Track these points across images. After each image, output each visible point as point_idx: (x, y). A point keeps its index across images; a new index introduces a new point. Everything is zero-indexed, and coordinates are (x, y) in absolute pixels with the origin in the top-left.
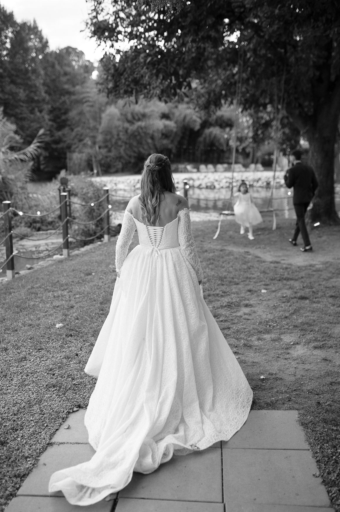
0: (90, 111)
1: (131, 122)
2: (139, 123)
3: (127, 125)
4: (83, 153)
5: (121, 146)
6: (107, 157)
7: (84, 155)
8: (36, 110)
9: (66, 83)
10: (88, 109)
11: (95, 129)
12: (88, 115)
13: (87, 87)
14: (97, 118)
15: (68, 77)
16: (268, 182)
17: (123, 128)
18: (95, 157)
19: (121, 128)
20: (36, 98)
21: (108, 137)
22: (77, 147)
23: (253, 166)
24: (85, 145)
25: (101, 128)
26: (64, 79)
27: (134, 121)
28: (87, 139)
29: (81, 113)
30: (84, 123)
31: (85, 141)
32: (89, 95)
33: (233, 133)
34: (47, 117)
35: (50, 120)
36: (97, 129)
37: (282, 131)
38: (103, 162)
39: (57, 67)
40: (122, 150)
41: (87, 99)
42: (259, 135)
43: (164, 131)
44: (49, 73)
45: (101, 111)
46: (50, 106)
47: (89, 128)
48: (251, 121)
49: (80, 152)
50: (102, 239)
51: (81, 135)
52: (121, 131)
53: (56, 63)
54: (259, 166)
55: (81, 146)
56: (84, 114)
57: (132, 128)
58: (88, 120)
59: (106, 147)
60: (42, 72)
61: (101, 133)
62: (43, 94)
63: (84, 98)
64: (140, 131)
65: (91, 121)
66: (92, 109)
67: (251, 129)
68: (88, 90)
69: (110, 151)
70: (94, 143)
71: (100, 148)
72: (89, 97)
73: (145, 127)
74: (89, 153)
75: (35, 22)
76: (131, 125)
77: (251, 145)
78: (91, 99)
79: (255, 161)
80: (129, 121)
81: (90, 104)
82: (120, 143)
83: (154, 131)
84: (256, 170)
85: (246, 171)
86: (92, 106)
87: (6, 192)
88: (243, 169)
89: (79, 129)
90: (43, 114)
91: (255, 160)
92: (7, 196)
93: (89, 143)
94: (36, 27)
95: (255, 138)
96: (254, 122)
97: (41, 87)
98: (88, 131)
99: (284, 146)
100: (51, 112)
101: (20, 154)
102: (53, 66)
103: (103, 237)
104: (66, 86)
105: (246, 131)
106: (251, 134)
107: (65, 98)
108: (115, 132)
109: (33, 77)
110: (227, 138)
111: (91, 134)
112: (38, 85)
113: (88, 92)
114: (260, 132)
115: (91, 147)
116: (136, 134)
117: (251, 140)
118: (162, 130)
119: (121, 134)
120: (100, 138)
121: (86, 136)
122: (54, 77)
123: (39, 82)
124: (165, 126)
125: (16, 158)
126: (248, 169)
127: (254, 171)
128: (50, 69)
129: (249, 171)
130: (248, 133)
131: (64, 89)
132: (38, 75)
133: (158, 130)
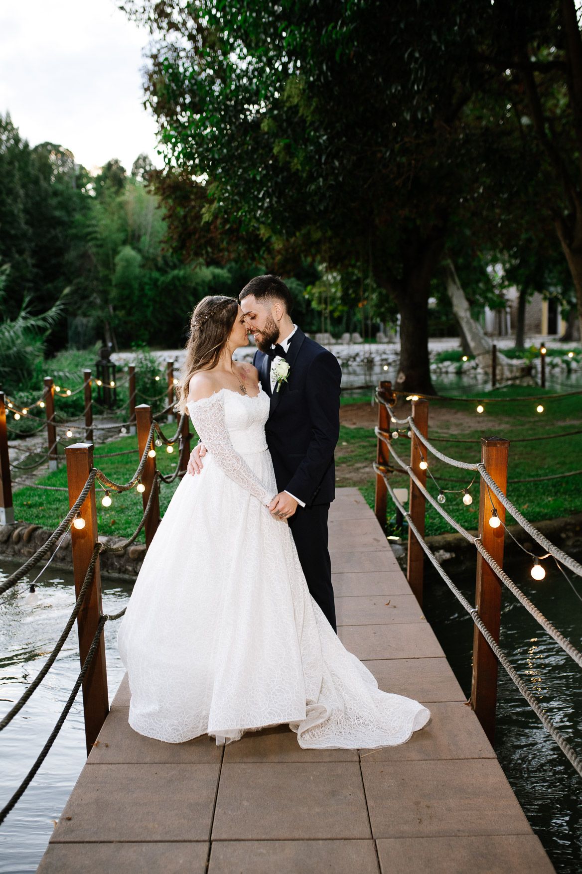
0: (98, 254)
1: (163, 271)
2: (176, 272)
3: (155, 274)
4: (89, 316)
5: (148, 306)
6: (126, 323)
7: (91, 319)
8: (14, 250)
9: (56, 208)
10: (94, 250)
11: (107, 280)
12: (94, 259)
13: (94, 218)
14: (109, 264)
15: (59, 199)
16: (370, 359)
17: (150, 279)
18: (109, 324)
19: (146, 280)
20: (13, 232)
21: (126, 292)
22: (79, 308)
23: (347, 336)
24: (92, 305)
25: (115, 278)
26: (54, 201)
27: (168, 270)
28: (95, 295)
29: (84, 256)
30: (89, 271)
31: (92, 299)
32: (97, 229)
33: (316, 291)
34: (30, 261)
35: (34, 266)
36: (110, 281)
37: (378, 290)
38: (120, 330)
39: (43, 184)
40: (149, 312)
41: (94, 235)
42: (351, 295)
43: (213, 284)
44: (30, 193)
45: (115, 252)
46: (33, 244)
47: (97, 279)
48: (339, 278)
49: (85, 315)
50: (165, 421)
51: (85, 289)
52: (146, 283)
53: (41, 177)
54: (357, 335)
55: (85, 306)
56: (89, 257)
57: (163, 279)
58: (96, 266)
59: (123, 307)
60: (21, 192)
61: (116, 286)
62: (24, 226)
63: (89, 233)
64: (177, 283)
65: (100, 268)
66: (101, 251)
67: (340, 287)
68: (94, 222)
69: (129, 314)
70: (106, 301)
71: (115, 309)
72: (95, 232)
73: (185, 278)
74: (99, 317)
75: (8, 115)
76: (162, 275)
77: (340, 308)
78: (99, 236)
79: (350, 329)
80: (159, 269)
81: (99, 243)
82: (145, 301)
83: (197, 284)
84: (352, 341)
85: (336, 344)
86: (101, 246)
87: (22, 370)
88: (333, 341)
89: (82, 280)
90: (25, 256)
91: (352, 327)
92: (23, 375)
93: (98, 301)
94: (9, 123)
95: (345, 299)
96: (342, 279)
97: (22, 215)
98: (95, 283)
99: (383, 310)
100: (34, 253)
101: (39, 319)
102: (36, 182)
103: (167, 418)
104: (57, 213)
105: (333, 290)
106: (339, 294)
107: (58, 232)
108: (136, 285)
109: (9, 201)
110: (308, 299)
111: (101, 288)
112: (16, 212)
113: (94, 226)
114: (351, 291)
115: (102, 308)
116: (172, 287)
117: (339, 302)
118: (210, 281)
119: (147, 287)
120: (114, 293)
121: (93, 291)
122: (38, 198)
123: (18, 208)
124: (215, 277)
125: (32, 325)
126: (340, 341)
127: (348, 344)
128: (31, 186)
129: (342, 344)
130: (336, 292)
131: (54, 218)
132: (16, 198)
133: (203, 281)
